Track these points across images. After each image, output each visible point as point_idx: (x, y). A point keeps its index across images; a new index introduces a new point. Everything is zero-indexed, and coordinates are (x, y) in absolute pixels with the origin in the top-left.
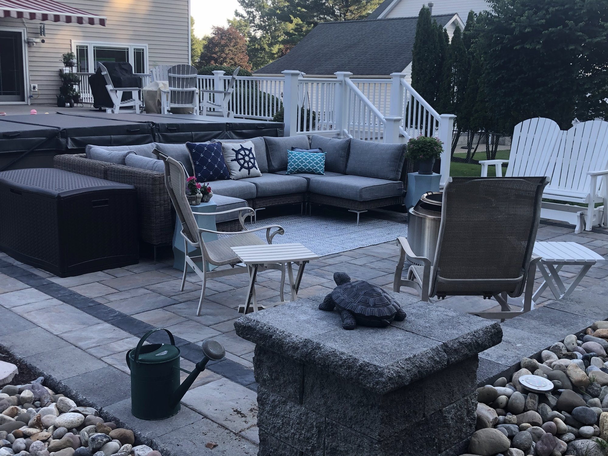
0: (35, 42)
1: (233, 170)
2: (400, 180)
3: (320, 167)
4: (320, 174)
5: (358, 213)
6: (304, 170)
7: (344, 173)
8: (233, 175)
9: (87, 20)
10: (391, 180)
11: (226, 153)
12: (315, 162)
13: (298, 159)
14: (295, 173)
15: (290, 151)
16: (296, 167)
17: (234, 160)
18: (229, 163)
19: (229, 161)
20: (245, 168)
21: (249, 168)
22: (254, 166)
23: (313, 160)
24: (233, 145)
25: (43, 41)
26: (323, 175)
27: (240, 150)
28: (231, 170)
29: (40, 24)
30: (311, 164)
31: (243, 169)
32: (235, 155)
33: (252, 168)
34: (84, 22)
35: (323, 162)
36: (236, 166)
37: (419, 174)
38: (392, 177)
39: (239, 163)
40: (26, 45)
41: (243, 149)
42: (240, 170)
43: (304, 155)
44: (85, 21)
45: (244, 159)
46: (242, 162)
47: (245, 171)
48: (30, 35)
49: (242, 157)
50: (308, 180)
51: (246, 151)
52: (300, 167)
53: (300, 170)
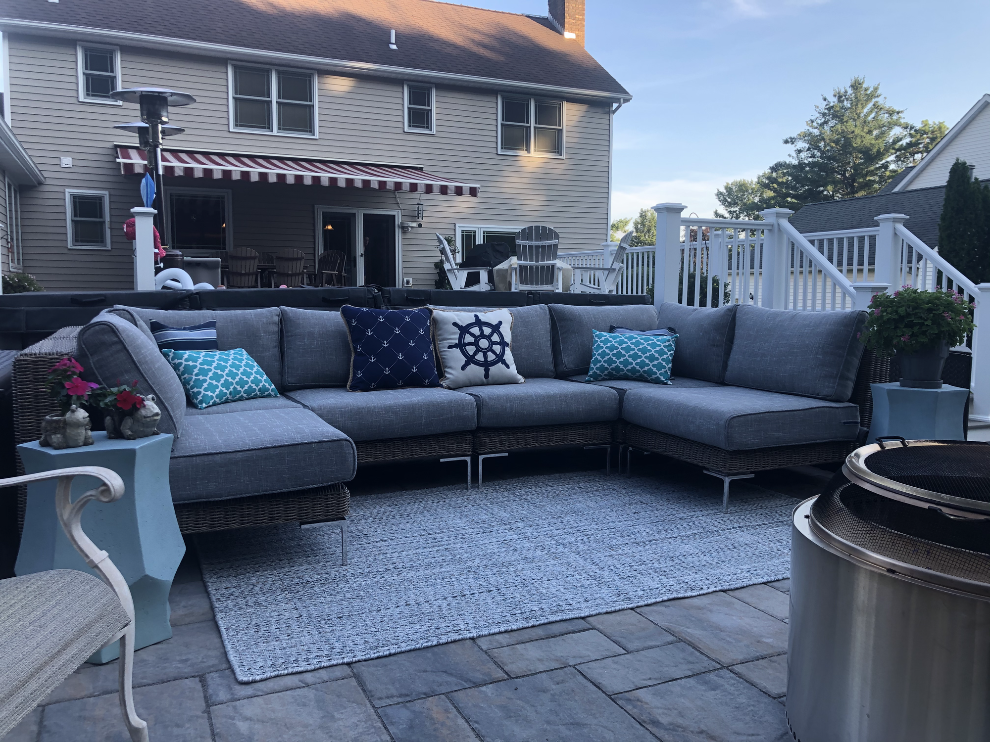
0: (410, 227)
1: (449, 368)
2: (849, 401)
3: (659, 367)
4: (657, 382)
5: (727, 481)
6: (622, 373)
7: (720, 380)
8: (448, 379)
9: (454, 189)
10: (824, 399)
11: (440, 332)
12: (648, 354)
13: (612, 348)
14: (604, 380)
15: (598, 333)
16: (606, 365)
17: (455, 346)
18: (443, 353)
19: (444, 347)
20: (478, 363)
21: (487, 365)
22: (500, 358)
23: (644, 351)
24: (457, 316)
25: (420, 226)
26: (666, 384)
27: (471, 325)
28: (446, 367)
29: (417, 204)
30: (639, 360)
31: (472, 366)
32: (457, 336)
33: (494, 363)
34: (449, 192)
35: (669, 355)
36: (456, 357)
37: (901, 385)
38: (825, 392)
39: (465, 353)
40: (400, 230)
41: (479, 323)
42: (463, 368)
43: (626, 340)
44: (451, 190)
45: (476, 344)
46: (471, 350)
47: (476, 371)
48: (406, 218)
49: (472, 339)
50: (622, 392)
51: (484, 328)
52: (614, 366)
53: (614, 372)
